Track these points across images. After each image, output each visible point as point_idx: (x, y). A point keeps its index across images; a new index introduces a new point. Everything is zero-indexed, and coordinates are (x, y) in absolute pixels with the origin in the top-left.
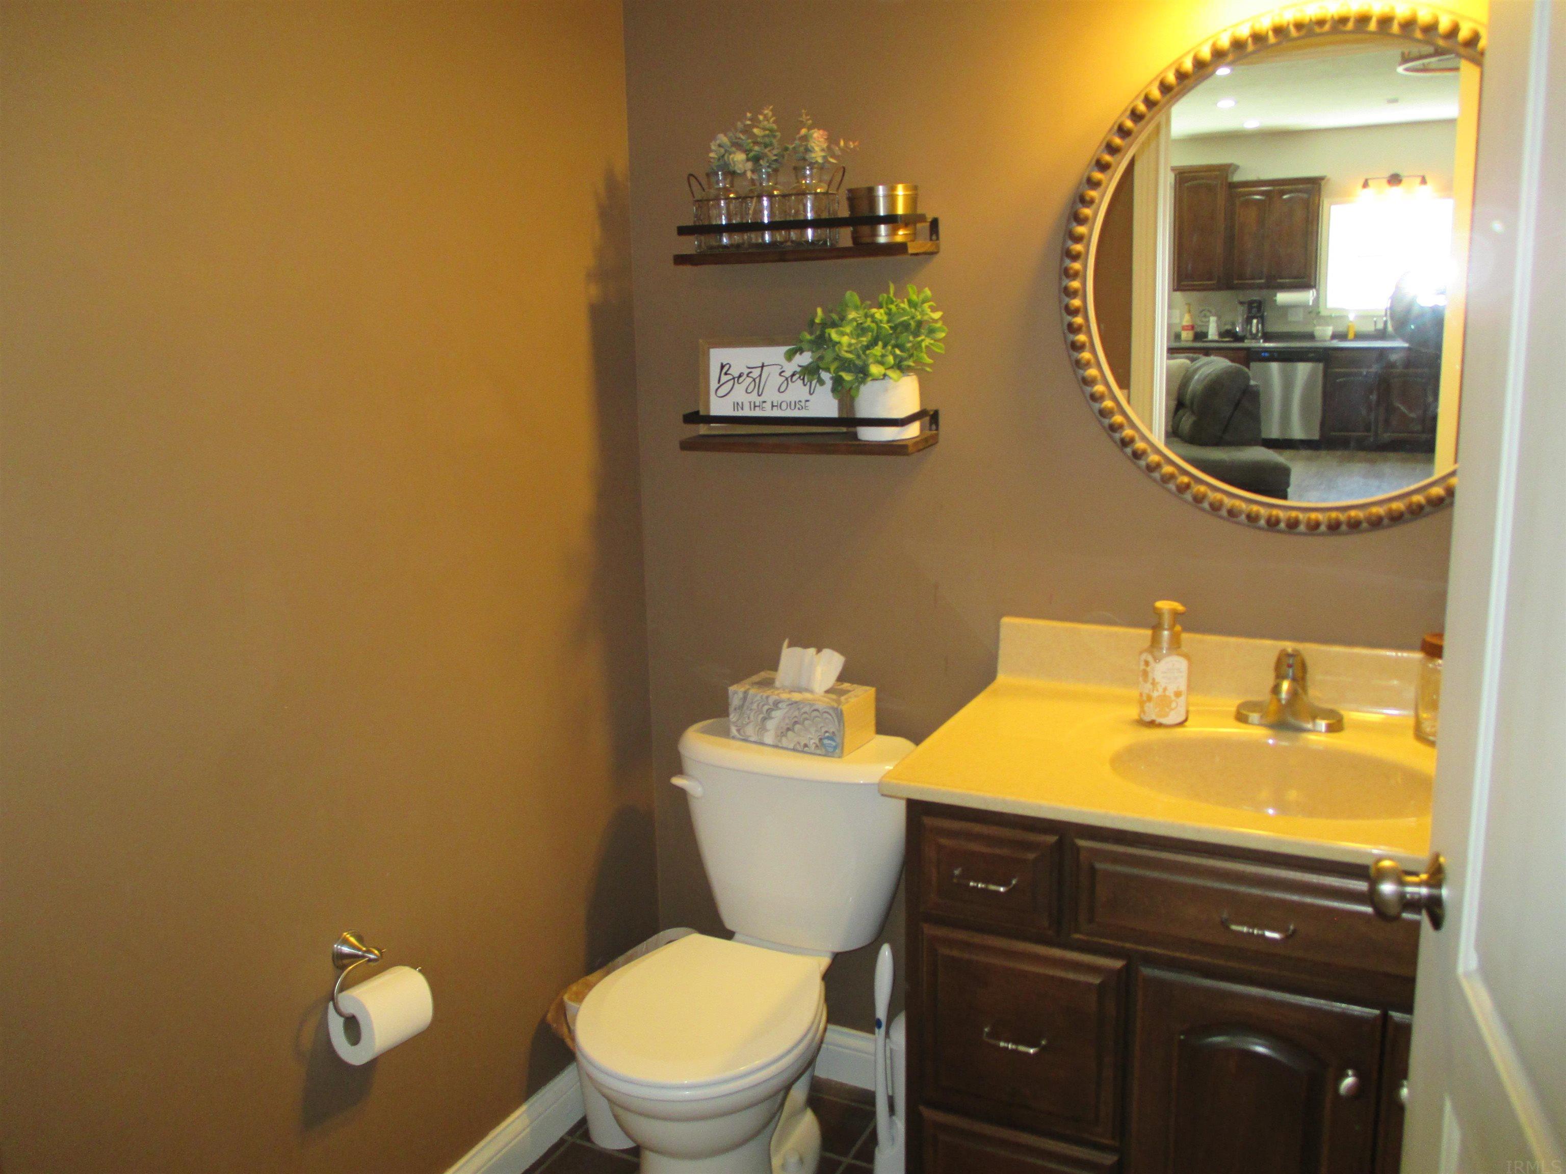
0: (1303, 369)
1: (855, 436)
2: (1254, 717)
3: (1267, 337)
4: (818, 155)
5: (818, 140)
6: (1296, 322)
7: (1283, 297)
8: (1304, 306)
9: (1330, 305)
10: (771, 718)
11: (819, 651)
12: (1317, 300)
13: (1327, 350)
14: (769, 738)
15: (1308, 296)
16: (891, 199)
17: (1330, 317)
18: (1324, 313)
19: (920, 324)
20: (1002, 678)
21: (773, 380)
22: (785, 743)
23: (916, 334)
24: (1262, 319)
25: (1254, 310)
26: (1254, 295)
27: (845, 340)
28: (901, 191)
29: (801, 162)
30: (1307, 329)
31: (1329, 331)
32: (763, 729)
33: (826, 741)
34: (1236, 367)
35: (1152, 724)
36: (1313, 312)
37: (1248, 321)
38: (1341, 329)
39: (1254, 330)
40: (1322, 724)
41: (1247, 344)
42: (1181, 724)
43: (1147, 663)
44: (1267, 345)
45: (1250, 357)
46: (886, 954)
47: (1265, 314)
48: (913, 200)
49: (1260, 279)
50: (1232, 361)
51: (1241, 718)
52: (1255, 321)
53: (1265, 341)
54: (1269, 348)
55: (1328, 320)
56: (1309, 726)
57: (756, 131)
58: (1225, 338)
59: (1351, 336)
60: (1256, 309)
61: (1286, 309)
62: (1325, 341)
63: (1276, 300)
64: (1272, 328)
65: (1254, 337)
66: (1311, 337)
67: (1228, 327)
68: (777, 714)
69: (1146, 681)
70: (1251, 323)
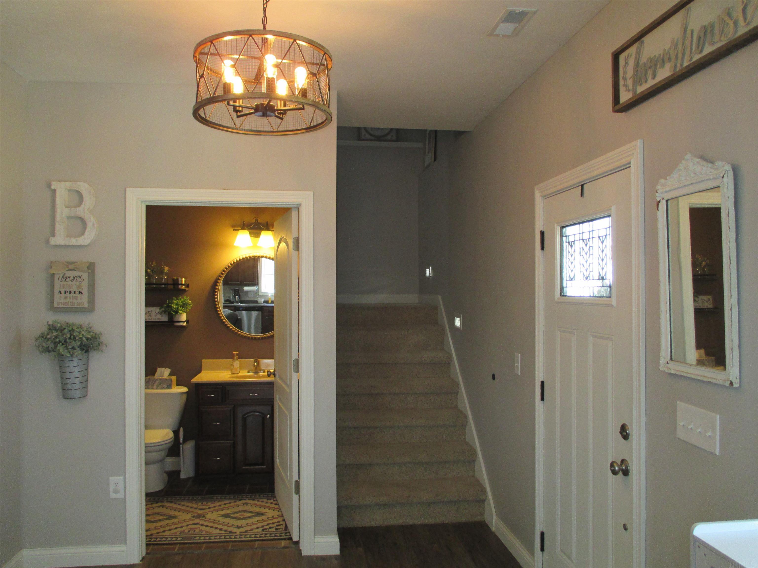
0: (254, 314)
1: (173, 325)
2: (251, 371)
3: (242, 302)
4: (166, 271)
5: (166, 269)
6: (251, 297)
7: (246, 288)
8: (254, 291)
9: (262, 291)
10: (155, 383)
11: (165, 368)
12: (258, 289)
13: (262, 307)
14: (155, 387)
15: (255, 288)
16: (182, 281)
17: (263, 295)
18: (260, 294)
19: (187, 303)
20: (202, 371)
21: (154, 314)
22: (159, 388)
23: (187, 305)
24: (239, 296)
25: (237, 293)
26: (237, 288)
27: (175, 306)
28: (183, 279)
29: (162, 272)
30: (255, 299)
31: (263, 300)
32: (153, 386)
33: (168, 386)
34: (234, 313)
35: (234, 374)
36: (257, 293)
37: (235, 296)
38: (266, 299)
39: (237, 300)
40: (262, 371)
41: (235, 304)
42: (238, 373)
43: (232, 363)
44: (242, 305)
45: (237, 309)
46: (181, 430)
47: (240, 294)
48: (185, 281)
49: (239, 282)
50: (231, 310)
51: (249, 372)
52: (237, 297)
53: (240, 304)
54: (243, 306)
55: (262, 296)
56: (260, 372)
57: (152, 265)
58: (227, 302)
59: (270, 302)
60: (237, 292)
61: (247, 292)
62: (261, 304)
63: (244, 289)
64: (243, 299)
65: (237, 302)
66: (256, 302)
67: (228, 298)
68: (157, 382)
69: (232, 366)
70: (236, 297)
